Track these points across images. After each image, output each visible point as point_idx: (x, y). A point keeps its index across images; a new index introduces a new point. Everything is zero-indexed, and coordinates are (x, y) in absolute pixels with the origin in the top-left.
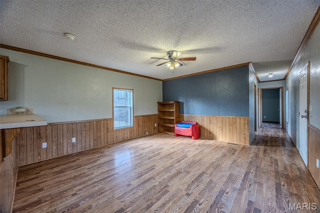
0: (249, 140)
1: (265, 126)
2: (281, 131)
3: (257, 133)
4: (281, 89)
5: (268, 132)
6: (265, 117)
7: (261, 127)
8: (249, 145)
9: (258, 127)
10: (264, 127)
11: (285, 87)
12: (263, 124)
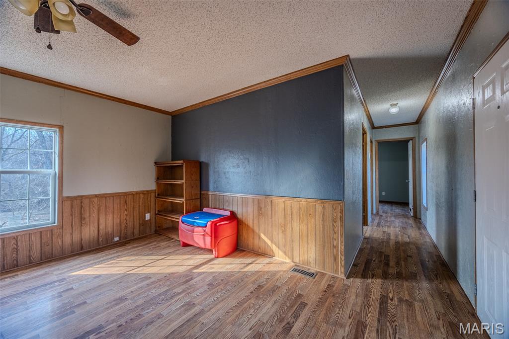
0: (343, 263)
1: (383, 212)
2: (411, 221)
3: (368, 231)
4: (411, 141)
5: (389, 227)
6: (384, 193)
7: (377, 213)
8: (343, 277)
9: (372, 213)
10: (381, 214)
11: (419, 138)
12: (380, 207)
